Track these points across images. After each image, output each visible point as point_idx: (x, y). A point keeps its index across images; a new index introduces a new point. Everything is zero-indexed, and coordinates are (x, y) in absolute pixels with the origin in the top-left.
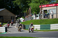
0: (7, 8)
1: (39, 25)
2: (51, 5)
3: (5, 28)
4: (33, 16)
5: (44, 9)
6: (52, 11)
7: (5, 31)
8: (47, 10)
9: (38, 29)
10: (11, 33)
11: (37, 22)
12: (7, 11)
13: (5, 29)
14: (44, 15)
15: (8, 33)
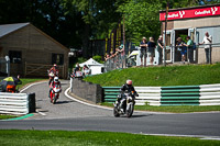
0: (38, 23)
1: (158, 89)
2: (205, 12)
3: (26, 97)
4: (134, 53)
5: (178, 25)
6: (207, 35)
7: (26, 110)
8: (187, 30)
9: (152, 104)
10: (51, 117)
11: (149, 77)
12: (35, 31)
13: (26, 103)
14: (176, 48)
15: (40, 115)
